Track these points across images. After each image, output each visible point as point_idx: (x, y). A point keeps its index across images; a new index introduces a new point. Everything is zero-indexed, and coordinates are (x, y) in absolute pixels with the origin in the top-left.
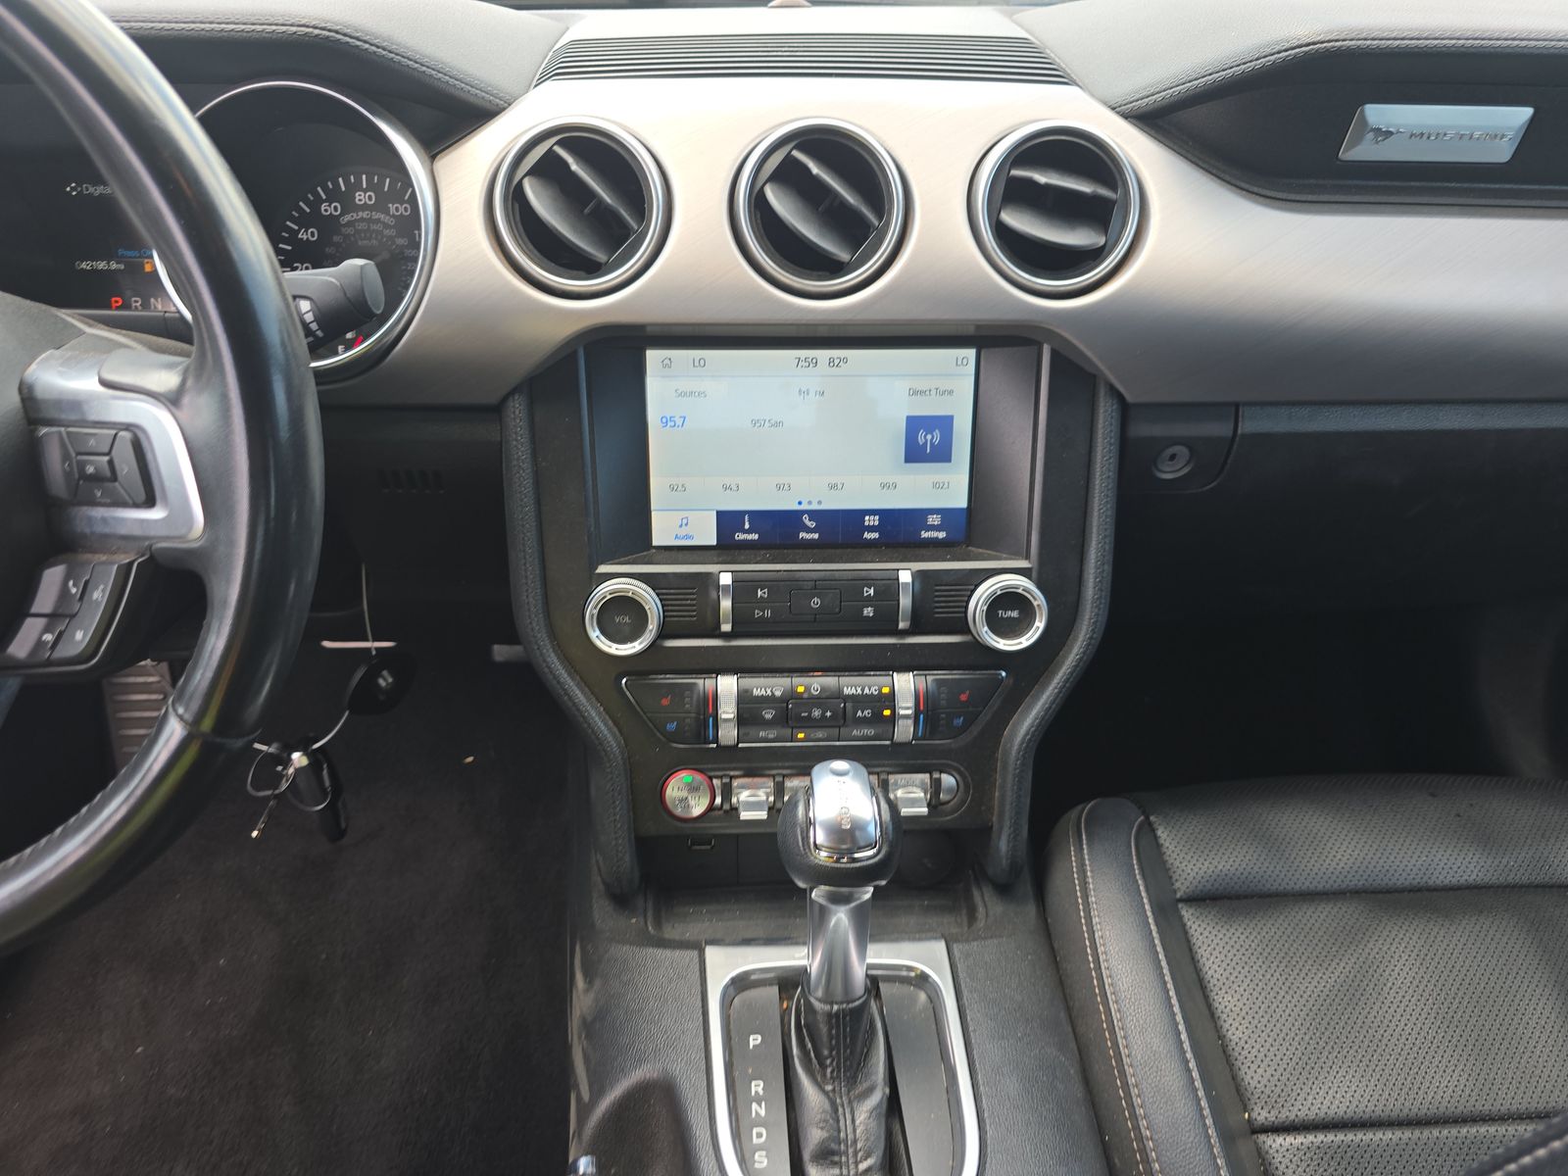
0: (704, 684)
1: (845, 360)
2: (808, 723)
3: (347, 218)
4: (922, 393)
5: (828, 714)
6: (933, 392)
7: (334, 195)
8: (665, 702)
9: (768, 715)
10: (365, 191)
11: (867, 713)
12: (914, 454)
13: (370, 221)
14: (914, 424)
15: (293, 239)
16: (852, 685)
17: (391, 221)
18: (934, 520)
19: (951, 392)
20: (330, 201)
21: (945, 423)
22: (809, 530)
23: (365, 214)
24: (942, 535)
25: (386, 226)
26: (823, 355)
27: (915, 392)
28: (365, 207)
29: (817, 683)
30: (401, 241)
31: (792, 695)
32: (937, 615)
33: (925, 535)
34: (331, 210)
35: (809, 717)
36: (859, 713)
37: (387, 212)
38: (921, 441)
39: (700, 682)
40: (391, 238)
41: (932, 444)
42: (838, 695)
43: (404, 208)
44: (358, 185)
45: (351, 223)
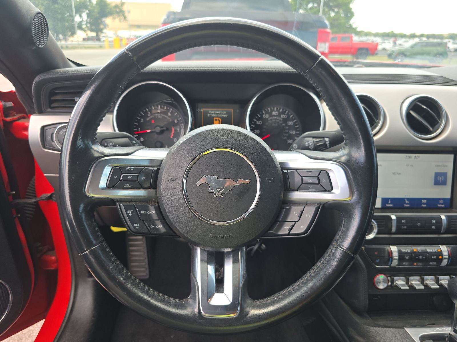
0: (387, 248)
1: (419, 157)
2: (419, 260)
3: (270, 118)
4: (439, 166)
5: (424, 257)
6: (442, 166)
7: (267, 113)
8: (376, 253)
9: (407, 258)
10: (275, 112)
11: (435, 257)
12: (437, 183)
13: (276, 119)
14: (437, 175)
15: (255, 123)
16: (430, 249)
17: (281, 119)
18: (441, 201)
19: (447, 166)
20: (266, 114)
21: (445, 175)
22: (407, 204)
23: (275, 118)
24: (443, 206)
25: (280, 121)
26: (413, 155)
27: (437, 166)
28: (275, 116)
29: (419, 249)
30: (284, 125)
31: (413, 252)
32: (452, 228)
33: (439, 205)
34: (266, 116)
35: (419, 259)
36: (433, 257)
37: (280, 117)
38: (438, 179)
39: (385, 247)
40: (281, 124)
41: (441, 180)
42: (426, 252)
43: (285, 116)
44: (274, 110)
45: (271, 120)
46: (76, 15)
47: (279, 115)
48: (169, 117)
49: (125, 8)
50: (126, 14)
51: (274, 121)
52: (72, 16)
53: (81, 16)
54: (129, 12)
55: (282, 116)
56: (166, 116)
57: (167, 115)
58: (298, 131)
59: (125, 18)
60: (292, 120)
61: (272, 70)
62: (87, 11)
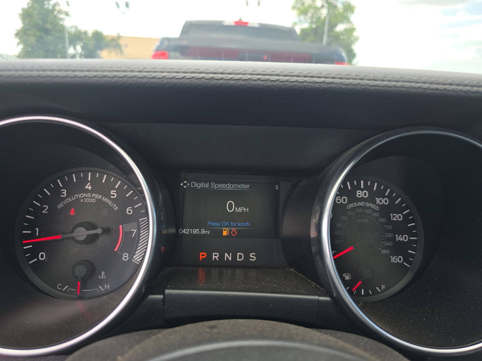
3: (351, 206)
7: (343, 192)
10: (362, 190)
13: (364, 207)
17: (377, 208)
20: (341, 195)
23: (362, 204)
25: (374, 211)
28: (362, 199)
30: (383, 220)
34: (342, 201)
37: (375, 202)
40: (377, 219)
43: (384, 201)
44: (358, 187)
45: (353, 209)
46: (69, 48)
47: (371, 199)
48: (111, 200)
49: (122, 42)
50: (124, 49)
51: (360, 211)
52: (64, 47)
53: (75, 48)
54: (126, 46)
55: (378, 200)
56: (105, 199)
57: (108, 196)
58: (415, 235)
59: (121, 52)
60: (399, 210)
61: (427, 86)
62: (82, 44)
